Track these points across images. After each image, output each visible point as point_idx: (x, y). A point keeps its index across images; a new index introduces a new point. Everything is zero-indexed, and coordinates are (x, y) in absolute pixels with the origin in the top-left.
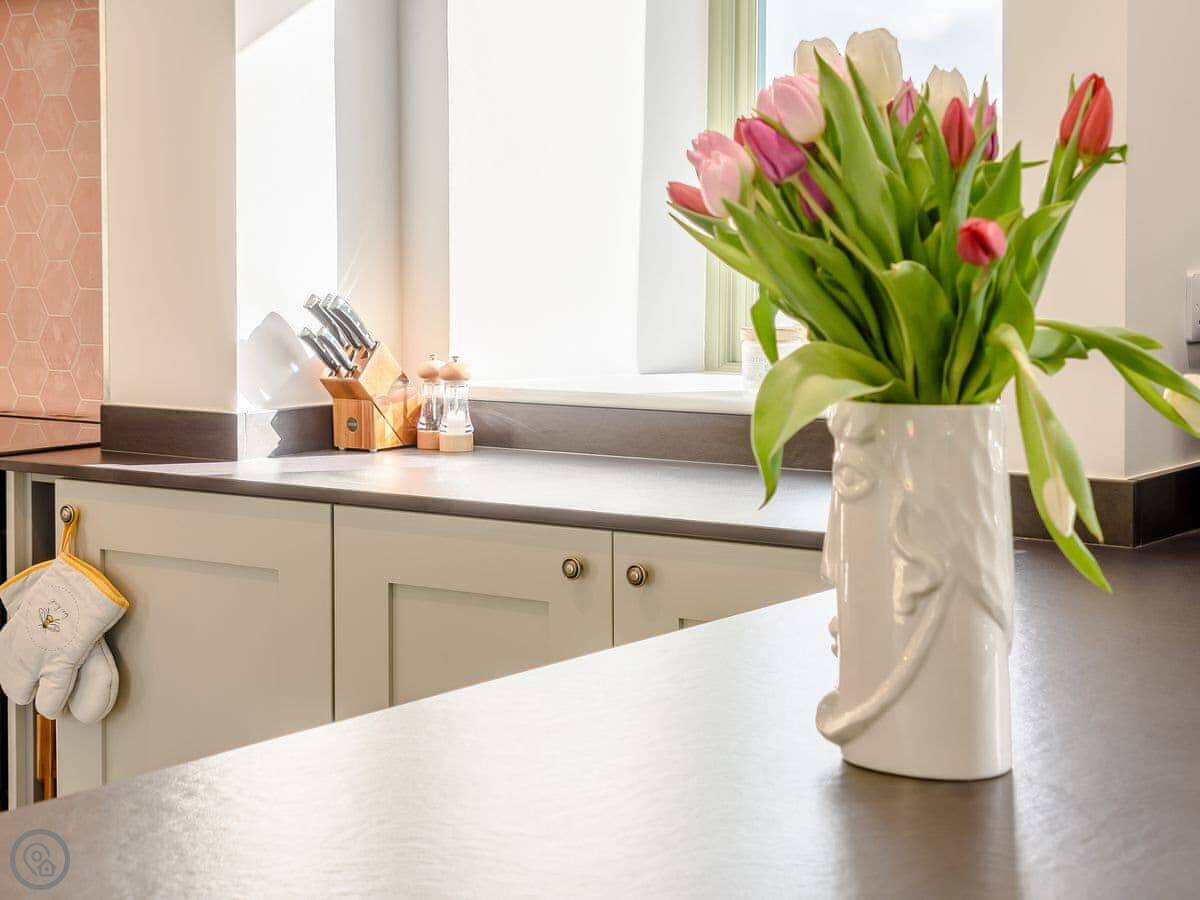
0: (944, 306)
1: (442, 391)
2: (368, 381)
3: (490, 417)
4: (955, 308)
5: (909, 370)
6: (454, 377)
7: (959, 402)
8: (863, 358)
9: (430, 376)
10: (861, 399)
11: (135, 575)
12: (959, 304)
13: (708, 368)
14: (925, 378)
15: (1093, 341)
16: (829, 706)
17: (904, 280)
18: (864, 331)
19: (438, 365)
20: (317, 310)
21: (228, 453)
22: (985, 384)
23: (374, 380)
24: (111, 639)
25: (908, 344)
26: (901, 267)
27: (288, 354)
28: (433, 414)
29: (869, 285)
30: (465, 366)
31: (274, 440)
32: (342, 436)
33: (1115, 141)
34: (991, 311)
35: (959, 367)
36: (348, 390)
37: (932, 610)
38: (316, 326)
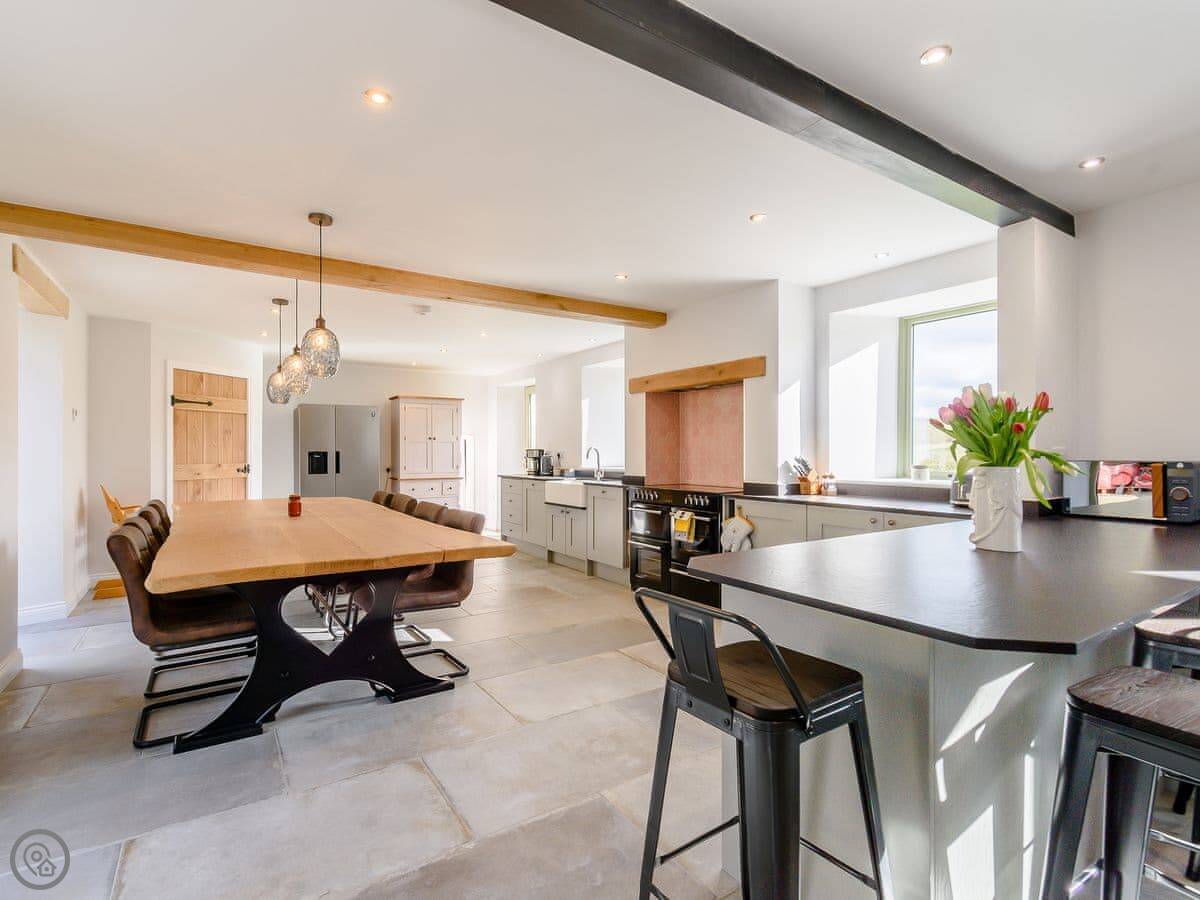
0: (1005, 444)
1: (828, 480)
2: (809, 477)
3: (840, 487)
4: (1008, 443)
5: (995, 457)
6: (832, 477)
7: (1009, 465)
8: (983, 456)
9: (825, 477)
10: (982, 465)
11: (754, 521)
12: (1009, 443)
13: (898, 477)
14: (1000, 461)
15: (1042, 454)
16: (972, 536)
17: (995, 438)
18: (983, 450)
19: (827, 474)
20: (797, 460)
21: (776, 494)
22: (1015, 462)
23: (811, 477)
24: (749, 536)
25: (995, 454)
26: (995, 435)
27: (790, 470)
28: (826, 486)
29: (985, 439)
30: (834, 474)
31: (786, 491)
32: (802, 491)
33: (1049, 407)
34: (1017, 446)
35: (1008, 459)
36: (804, 480)
37: (1002, 513)
38: (797, 465)
